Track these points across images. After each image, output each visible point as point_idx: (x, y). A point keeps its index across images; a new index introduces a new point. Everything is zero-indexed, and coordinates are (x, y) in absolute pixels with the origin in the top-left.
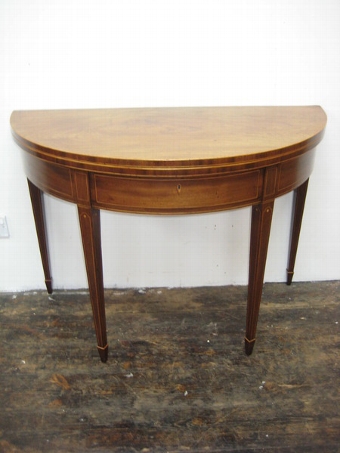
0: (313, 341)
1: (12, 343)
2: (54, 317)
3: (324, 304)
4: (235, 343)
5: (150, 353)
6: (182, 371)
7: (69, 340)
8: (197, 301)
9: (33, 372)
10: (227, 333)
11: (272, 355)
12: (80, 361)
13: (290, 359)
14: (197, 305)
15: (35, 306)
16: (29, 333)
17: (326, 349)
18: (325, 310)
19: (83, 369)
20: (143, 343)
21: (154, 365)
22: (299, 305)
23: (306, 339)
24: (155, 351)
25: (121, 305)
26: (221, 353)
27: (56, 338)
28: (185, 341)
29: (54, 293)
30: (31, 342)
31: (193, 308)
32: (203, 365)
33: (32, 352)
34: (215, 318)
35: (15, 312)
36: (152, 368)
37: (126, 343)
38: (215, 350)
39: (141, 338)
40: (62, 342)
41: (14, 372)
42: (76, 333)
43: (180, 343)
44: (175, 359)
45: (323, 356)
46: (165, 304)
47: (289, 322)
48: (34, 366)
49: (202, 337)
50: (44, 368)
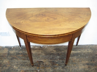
0: (81, 62)
1: (12, 61)
2: (22, 54)
3: (84, 52)
4: (63, 62)
5: (43, 65)
6: (50, 70)
7: (25, 60)
8: (55, 50)
9: (17, 69)
10: (61, 59)
11: (71, 66)
12: (27, 67)
13: (75, 67)
14: (55, 51)
15: (17, 50)
16: (16, 58)
17: (84, 65)
18: (84, 53)
19: (28, 69)
20: (42, 62)
21: (44, 68)
22: (79, 52)
23: (79, 62)
24: (44, 64)
25: (37, 51)
26: (59, 65)
27: (22, 60)
28: (52, 61)
29: (21, 47)
30: (16, 61)
31: (54, 52)
32: (55, 68)
33: (16, 64)
34: (59, 55)
35: (12, 52)
36: (44, 69)
37: (38, 62)
38: (58, 64)
39: (41, 60)
40: (23, 61)
41: (12, 69)
42: (26, 58)
43: (50, 62)
44: (49, 66)
45: (83, 67)
46: (47, 51)
47: (76, 57)
48: (17, 68)
49: (55, 60)
50: (19, 68)
